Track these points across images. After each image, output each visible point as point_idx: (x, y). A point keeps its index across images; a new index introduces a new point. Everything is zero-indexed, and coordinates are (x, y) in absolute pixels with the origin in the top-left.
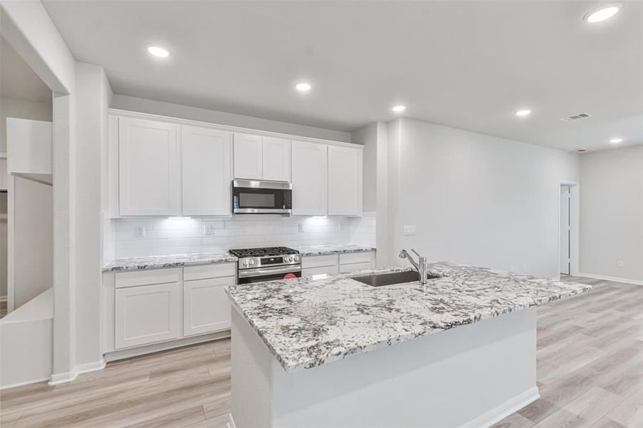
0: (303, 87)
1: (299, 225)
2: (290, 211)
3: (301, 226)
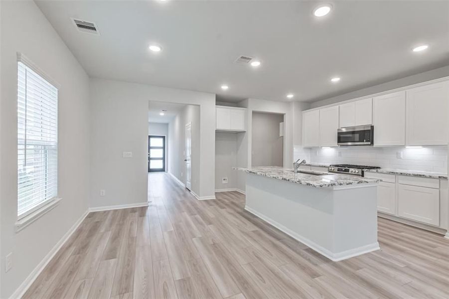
0: (336, 80)
2: (369, 143)
3: (399, 154)
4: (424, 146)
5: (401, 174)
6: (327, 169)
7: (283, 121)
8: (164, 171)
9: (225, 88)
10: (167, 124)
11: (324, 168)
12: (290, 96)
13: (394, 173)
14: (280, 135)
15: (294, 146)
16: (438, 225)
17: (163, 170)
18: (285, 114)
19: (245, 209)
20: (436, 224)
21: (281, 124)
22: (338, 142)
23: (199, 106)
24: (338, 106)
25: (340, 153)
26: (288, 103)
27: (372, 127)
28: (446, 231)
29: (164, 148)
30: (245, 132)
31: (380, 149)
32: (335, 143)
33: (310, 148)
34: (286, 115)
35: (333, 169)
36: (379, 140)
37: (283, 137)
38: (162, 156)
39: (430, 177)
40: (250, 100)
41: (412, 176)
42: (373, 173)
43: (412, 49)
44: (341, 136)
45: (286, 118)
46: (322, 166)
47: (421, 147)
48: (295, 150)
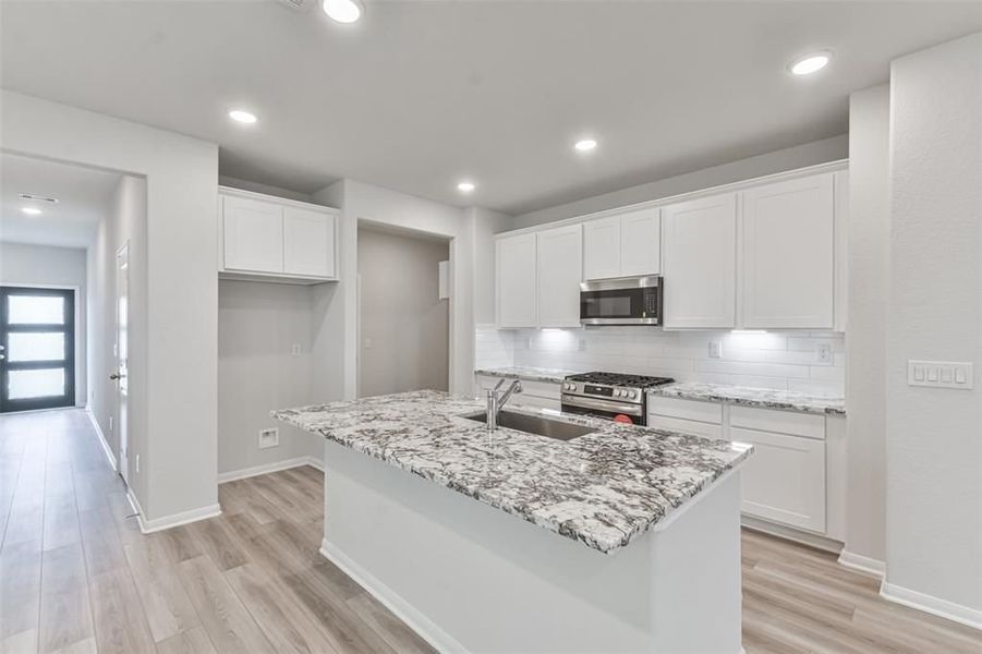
0: (586, 145)
1: (710, 344)
2: (655, 321)
3: (715, 346)
4: (770, 330)
5: (737, 400)
6: (560, 386)
7: (448, 259)
8: (72, 403)
9: (243, 118)
10: (83, 252)
11: (552, 385)
12: (466, 187)
13: (721, 399)
14: (442, 295)
15: (477, 325)
16: (823, 531)
17: (67, 400)
18: (452, 238)
19: (322, 550)
20: (818, 528)
21: (442, 265)
22: (581, 317)
23: (144, 177)
24: (580, 225)
25: (583, 342)
26: (460, 207)
27: (661, 280)
28: (842, 544)
29: (68, 328)
30: (336, 282)
31: (675, 334)
32: (576, 320)
33: (513, 332)
34: (456, 240)
35: (573, 387)
36: (677, 313)
37: (448, 299)
38: (61, 356)
39: (806, 410)
40: (348, 185)
41: (762, 407)
42: (670, 400)
43: (789, 68)
44: (589, 300)
45: (456, 250)
46: (546, 380)
47: (763, 332)
48: (479, 335)
